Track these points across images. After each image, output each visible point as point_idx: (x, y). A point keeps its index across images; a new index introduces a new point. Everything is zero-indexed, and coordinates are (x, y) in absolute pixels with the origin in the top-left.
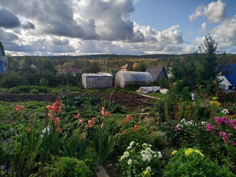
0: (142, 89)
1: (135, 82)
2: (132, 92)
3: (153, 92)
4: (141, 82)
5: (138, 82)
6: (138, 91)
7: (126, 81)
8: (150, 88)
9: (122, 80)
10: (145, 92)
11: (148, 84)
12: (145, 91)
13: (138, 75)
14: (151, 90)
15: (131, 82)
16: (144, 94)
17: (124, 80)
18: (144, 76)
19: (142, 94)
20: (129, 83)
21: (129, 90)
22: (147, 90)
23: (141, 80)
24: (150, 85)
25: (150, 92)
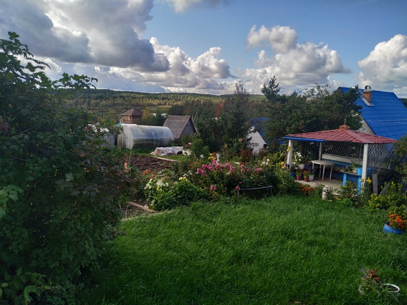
0: (159, 150)
1: (148, 140)
2: (145, 154)
3: (174, 154)
4: (156, 140)
5: (152, 140)
6: (154, 153)
7: (135, 139)
8: (170, 150)
9: (129, 138)
10: (163, 154)
11: (167, 143)
12: (163, 152)
13: (152, 130)
14: (171, 152)
15: (142, 140)
16: (161, 157)
17: (132, 137)
18: (162, 133)
19: (159, 156)
20: (140, 142)
21: (140, 152)
22: (166, 151)
23: (157, 138)
24: (169, 146)
25: (169, 154)
